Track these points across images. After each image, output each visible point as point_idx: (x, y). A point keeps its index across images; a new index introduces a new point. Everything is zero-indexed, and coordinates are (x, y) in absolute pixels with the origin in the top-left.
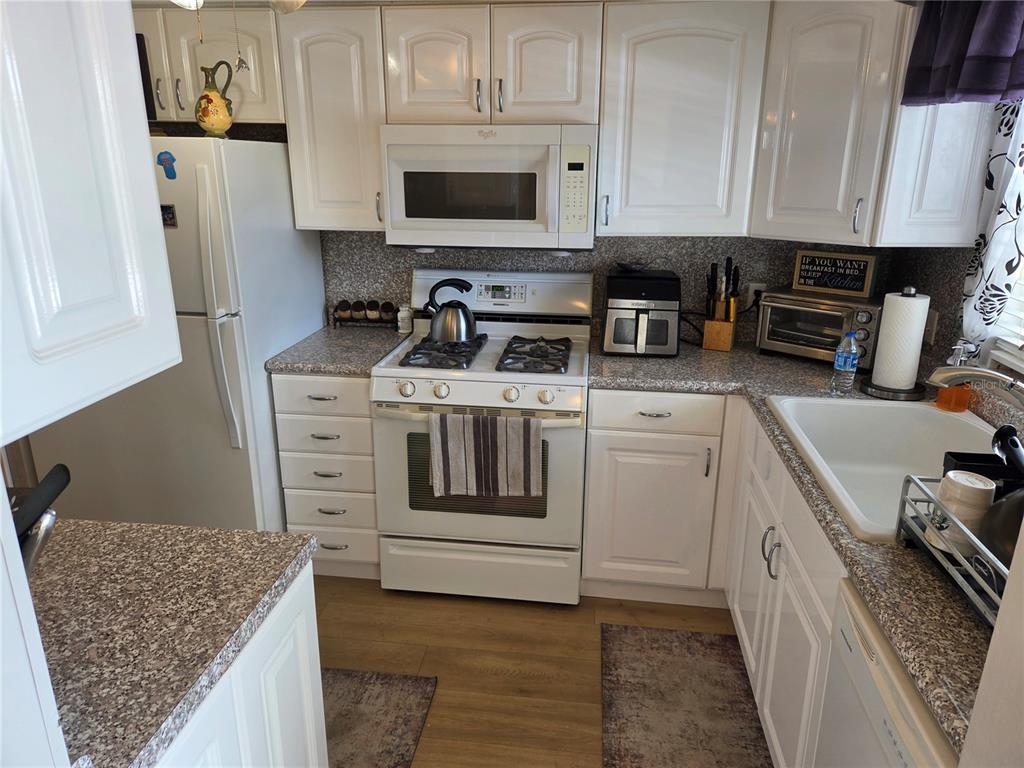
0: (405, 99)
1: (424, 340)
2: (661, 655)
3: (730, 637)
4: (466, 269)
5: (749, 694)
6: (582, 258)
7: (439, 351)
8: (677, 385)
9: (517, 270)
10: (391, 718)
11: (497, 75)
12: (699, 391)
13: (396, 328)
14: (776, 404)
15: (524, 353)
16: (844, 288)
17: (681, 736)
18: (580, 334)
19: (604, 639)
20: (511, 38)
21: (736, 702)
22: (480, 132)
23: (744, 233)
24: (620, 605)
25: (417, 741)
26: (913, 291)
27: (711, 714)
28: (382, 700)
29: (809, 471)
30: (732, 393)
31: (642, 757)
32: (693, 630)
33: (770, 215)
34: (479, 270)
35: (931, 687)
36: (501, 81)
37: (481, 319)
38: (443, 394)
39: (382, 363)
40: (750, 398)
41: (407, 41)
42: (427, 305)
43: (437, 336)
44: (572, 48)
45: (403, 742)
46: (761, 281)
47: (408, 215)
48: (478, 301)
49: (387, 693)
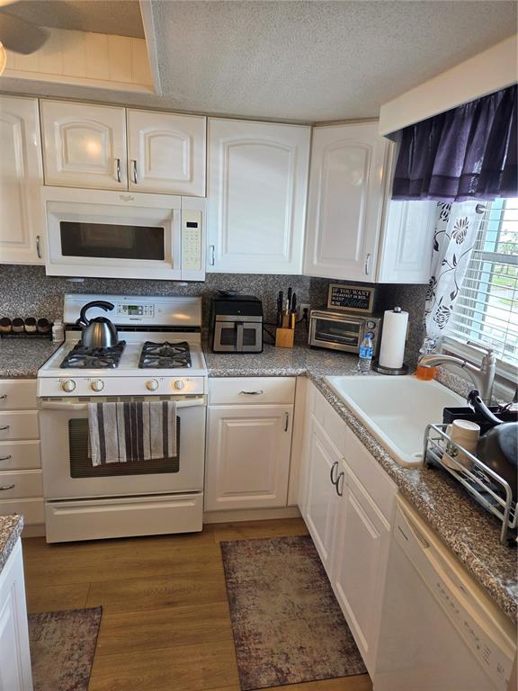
0: (60, 168)
1: (76, 347)
2: (263, 557)
3: (305, 537)
4: (106, 294)
5: (323, 574)
6: (193, 287)
7: (91, 355)
8: (267, 372)
9: (146, 295)
10: (67, 646)
11: (132, 157)
12: (280, 375)
13: (52, 338)
14: (330, 382)
15: (158, 354)
16: (358, 307)
17: (284, 613)
18: (194, 339)
19: (224, 553)
20: (142, 132)
21: (315, 581)
22: (121, 196)
23: (300, 273)
24: (230, 526)
25: (91, 661)
26: (399, 309)
27: (301, 593)
28: (58, 633)
29: (362, 425)
30: (300, 375)
31: (260, 634)
32: (281, 536)
33: (315, 262)
34: (117, 294)
35: (471, 559)
36: (135, 162)
37: (120, 330)
38: (99, 388)
39: (46, 366)
40: (313, 379)
41: (61, 126)
42: (79, 320)
43: (87, 343)
44: (186, 145)
45: (80, 664)
46: (307, 303)
47: (64, 254)
48: (118, 317)
49: (62, 627)
